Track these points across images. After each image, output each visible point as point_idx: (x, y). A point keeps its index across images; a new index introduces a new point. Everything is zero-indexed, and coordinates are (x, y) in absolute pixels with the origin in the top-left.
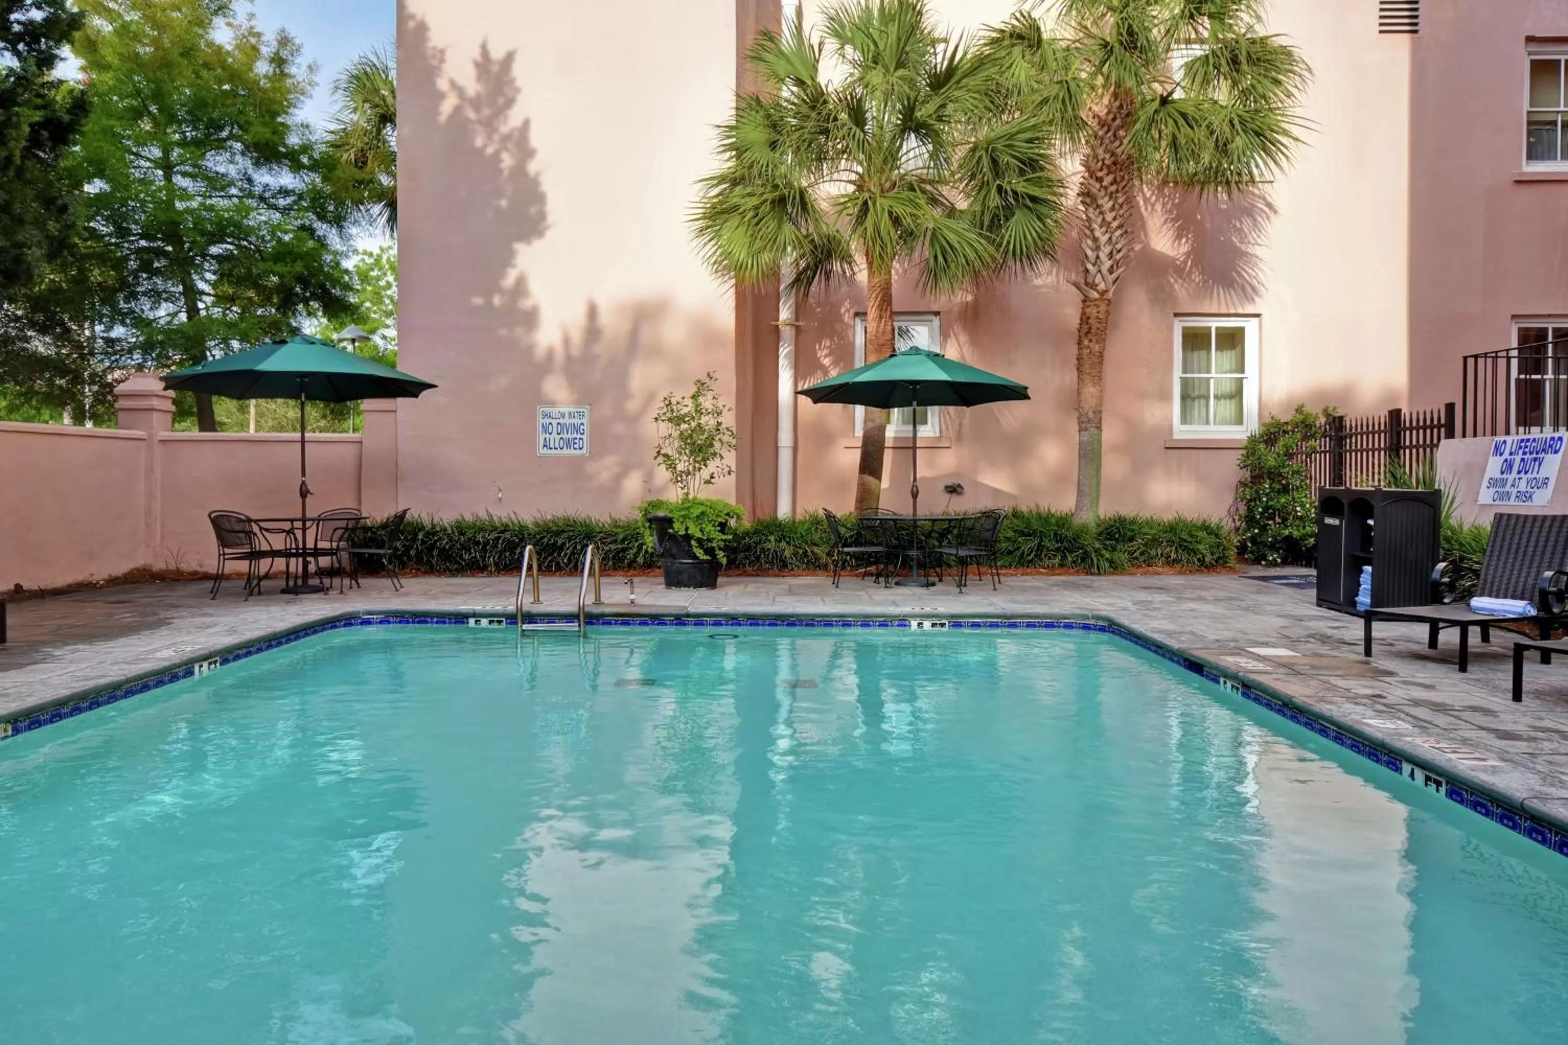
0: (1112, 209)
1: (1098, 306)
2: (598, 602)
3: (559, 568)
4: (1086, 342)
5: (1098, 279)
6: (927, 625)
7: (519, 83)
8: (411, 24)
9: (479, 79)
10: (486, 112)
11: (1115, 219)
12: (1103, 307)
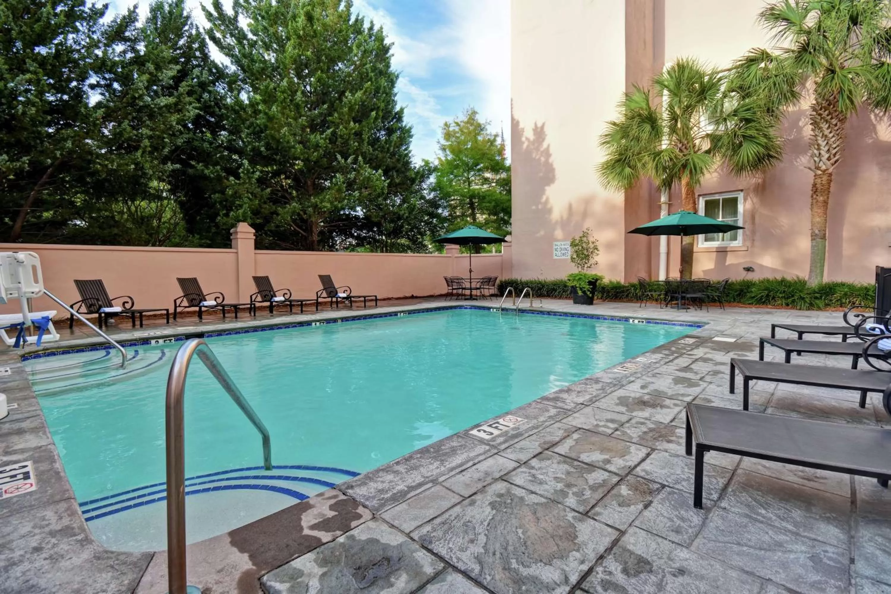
0: (828, 128)
1: (821, 178)
2: (531, 306)
3: (556, 297)
4: (815, 196)
5: (821, 164)
6: (636, 321)
7: (546, 133)
8: (515, 122)
9: (534, 134)
10: (536, 145)
11: (831, 132)
12: (825, 178)
